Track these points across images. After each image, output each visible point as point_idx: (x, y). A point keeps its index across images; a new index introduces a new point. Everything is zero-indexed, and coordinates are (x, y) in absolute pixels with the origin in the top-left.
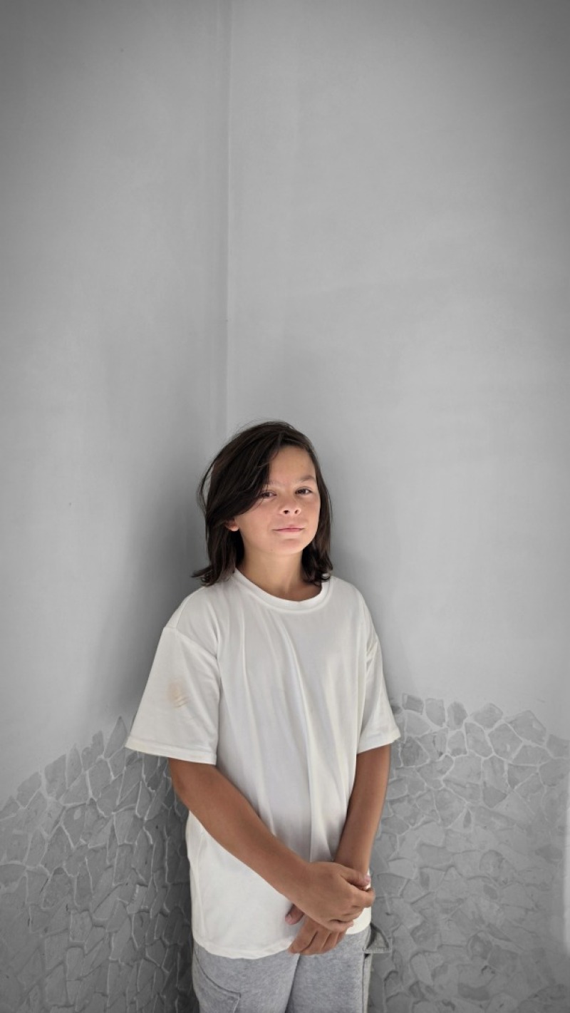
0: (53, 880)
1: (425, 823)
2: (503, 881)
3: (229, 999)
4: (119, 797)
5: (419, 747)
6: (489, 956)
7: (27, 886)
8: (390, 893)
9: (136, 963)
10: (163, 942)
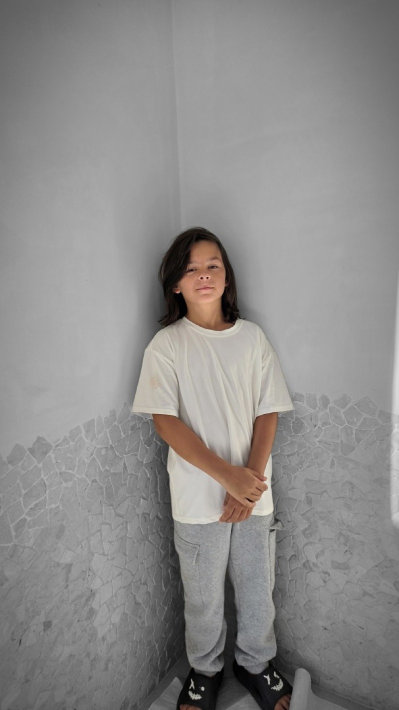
0: (91, 485)
1: (308, 467)
2: (355, 499)
3: (193, 548)
4: (127, 447)
5: (302, 423)
6: (348, 544)
7: (77, 486)
8: (289, 509)
9: (143, 542)
10: (159, 534)
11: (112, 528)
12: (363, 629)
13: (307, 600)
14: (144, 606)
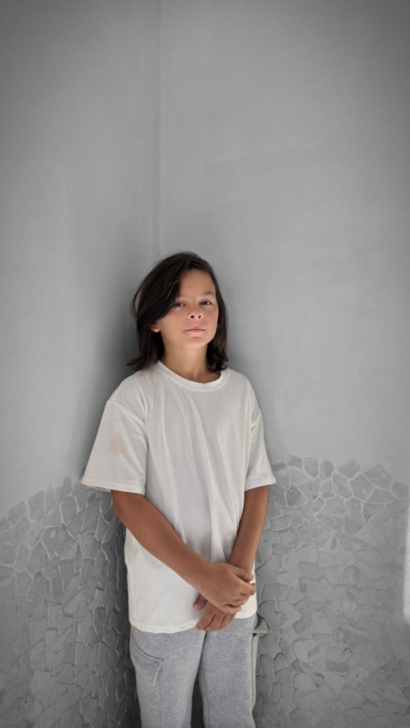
0: (35, 580)
1: (304, 546)
2: (360, 588)
3: (154, 663)
4: (83, 524)
5: (299, 492)
6: (349, 641)
7: (16, 583)
8: (278, 598)
9: (96, 645)
10: (115, 632)
11: (58, 634)
13: (294, 707)
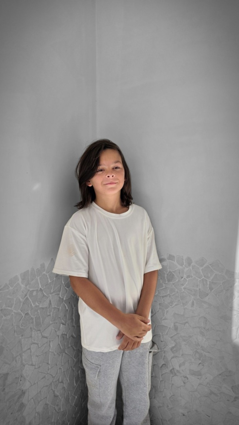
0: (25, 317)
1: (176, 305)
2: (207, 329)
3: (96, 367)
4: (53, 289)
5: (173, 275)
6: (201, 359)
7: (14, 318)
8: (162, 333)
9: (61, 354)
10: (73, 348)
11: (39, 346)
12: (209, 417)
13: (172, 394)
14: (61, 398)
